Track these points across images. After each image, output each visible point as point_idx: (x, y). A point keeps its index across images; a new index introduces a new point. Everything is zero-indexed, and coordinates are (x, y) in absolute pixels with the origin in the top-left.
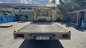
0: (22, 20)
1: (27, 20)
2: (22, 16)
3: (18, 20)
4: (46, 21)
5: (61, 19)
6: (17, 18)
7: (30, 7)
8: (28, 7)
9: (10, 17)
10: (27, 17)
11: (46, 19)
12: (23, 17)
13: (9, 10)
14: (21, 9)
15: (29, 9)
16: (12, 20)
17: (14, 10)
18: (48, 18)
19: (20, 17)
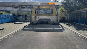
0: (20, 20)
1: (26, 20)
2: (20, 15)
3: (16, 20)
4: (49, 22)
5: (66, 19)
6: (15, 18)
7: (30, 6)
8: (28, 6)
9: (5, 17)
10: (26, 16)
11: (50, 20)
12: (22, 16)
13: (9, 9)
14: (21, 8)
15: (29, 8)
16: (8, 21)
17: (14, 9)
18: (53, 18)
19: (18, 17)
